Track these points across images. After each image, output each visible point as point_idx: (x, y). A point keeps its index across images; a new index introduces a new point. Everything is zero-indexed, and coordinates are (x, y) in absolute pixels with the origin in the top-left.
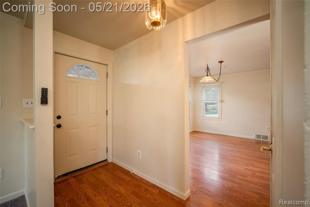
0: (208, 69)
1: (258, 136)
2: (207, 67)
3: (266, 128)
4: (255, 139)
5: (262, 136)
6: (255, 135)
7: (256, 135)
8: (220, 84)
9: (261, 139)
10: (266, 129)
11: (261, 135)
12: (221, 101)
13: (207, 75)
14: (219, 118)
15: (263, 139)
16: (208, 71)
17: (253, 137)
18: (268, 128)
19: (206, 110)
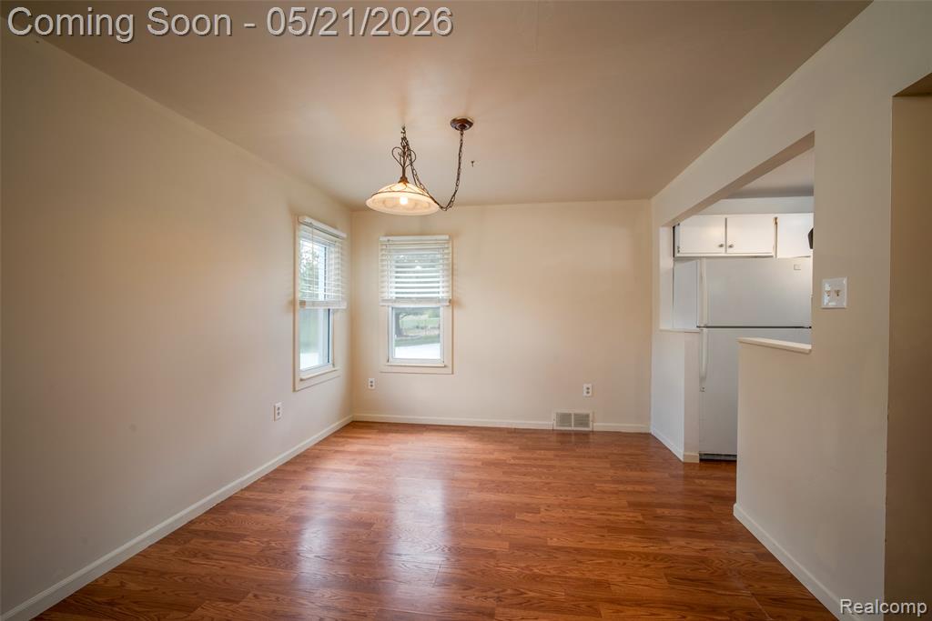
0: (406, 150)
1: (564, 418)
2: (404, 139)
3: (585, 391)
4: (555, 428)
5: (575, 415)
6: (554, 416)
7: (557, 414)
8: (447, 237)
9: (571, 426)
10: (585, 394)
11: (570, 415)
12: (450, 302)
13: (404, 180)
14: (445, 366)
15: (575, 426)
16: (408, 162)
17: (549, 423)
18: (588, 389)
19: (399, 332)
